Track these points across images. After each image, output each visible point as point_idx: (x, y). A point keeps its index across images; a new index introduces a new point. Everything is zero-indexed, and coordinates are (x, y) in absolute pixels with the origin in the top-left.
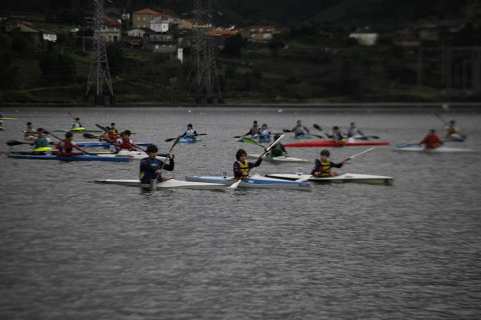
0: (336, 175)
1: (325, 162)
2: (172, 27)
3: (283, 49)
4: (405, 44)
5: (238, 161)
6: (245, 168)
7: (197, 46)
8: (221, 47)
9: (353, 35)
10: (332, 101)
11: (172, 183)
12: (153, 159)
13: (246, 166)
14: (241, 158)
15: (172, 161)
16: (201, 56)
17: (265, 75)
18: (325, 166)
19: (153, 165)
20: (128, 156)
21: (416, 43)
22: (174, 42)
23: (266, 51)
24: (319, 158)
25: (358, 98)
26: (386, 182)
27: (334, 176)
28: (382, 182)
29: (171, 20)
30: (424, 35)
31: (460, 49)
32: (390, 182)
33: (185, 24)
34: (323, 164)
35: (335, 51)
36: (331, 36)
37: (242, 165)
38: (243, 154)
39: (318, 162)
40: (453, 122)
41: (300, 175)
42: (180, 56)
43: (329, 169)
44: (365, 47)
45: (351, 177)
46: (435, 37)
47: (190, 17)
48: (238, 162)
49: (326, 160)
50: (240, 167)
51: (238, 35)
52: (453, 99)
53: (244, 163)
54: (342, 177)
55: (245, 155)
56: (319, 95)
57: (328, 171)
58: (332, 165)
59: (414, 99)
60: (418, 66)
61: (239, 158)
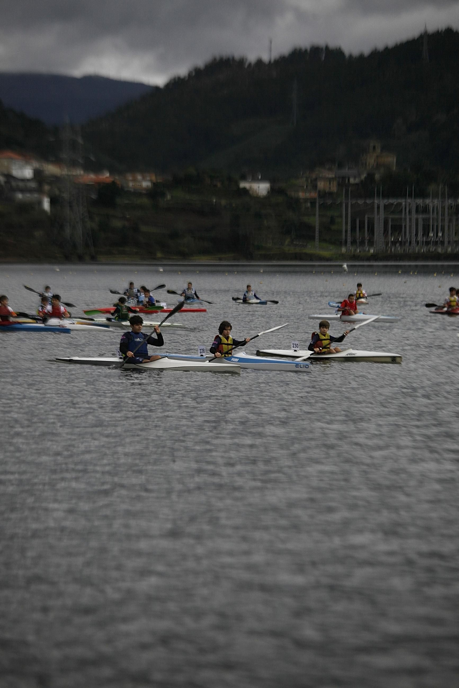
0: (337, 352)
1: (324, 335)
2: (38, 174)
3: (165, 200)
4: (301, 195)
5: (221, 334)
6: (228, 344)
7: (66, 195)
8: (94, 196)
9: (243, 185)
10: (220, 259)
11: (165, 363)
12: (138, 333)
13: (229, 342)
14: (225, 331)
15: (160, 335)
16: (71, 207)
17: (144, 228)
18: (325, 340)
19: (138, 340)
20: (59, 326)
21: (314, 195)
22: (40, 190)
23: (145, 201)
24: (318, 331)
25: (250, 257)
26: (394, 360)
27: (335, 353)
28: (390, 360)
29: (36, 164)
30: (321, 185)
31: (360, 202)
32: (398, 360)
33: (51, 169)
34: (323, 338)
35: (223, 202)
36: (219, 185)
37: (224, 341)
38: (228, 327)
39: (315, 336)
40: (359, 285)
41: (295, 351)
42: (46, 205)
43: (329, 344)
44: (257, 199)
45: (354, 354)
46: (334, 188)
47: (58, 161)
48: (220, 336)
49: (326, 333)
50: (222, 342)
51: (114, 183)
52: (354, 257)
53: (227, 338)
54: (343, 354)
55: (229, 328)
56: (205, 252)
57: (328, 346)
58: (332, 339)
59: (311, 257)
60: (316, 221)
61: (223, 331)
